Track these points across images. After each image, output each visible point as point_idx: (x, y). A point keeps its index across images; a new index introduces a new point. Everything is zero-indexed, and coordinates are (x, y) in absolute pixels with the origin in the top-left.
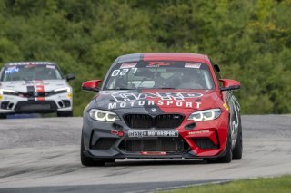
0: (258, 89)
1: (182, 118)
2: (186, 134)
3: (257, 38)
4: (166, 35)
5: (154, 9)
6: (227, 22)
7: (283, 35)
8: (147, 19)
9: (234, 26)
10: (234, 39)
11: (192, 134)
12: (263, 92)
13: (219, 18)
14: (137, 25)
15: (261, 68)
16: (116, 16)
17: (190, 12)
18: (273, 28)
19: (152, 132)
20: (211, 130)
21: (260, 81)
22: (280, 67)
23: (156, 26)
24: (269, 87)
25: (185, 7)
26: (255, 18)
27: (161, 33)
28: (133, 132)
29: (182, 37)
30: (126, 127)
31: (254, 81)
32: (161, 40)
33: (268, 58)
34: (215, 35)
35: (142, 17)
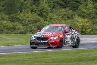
0: (29, 31)
1: (48, 38)
2: (49, 42)
3: (29, 21)
4: (11, 20)
5: (9, 15)
6: (23, 18)
7: (34, 21)
8: (8, 17)
9: (25, 19)
10: (25, 21)
11: (50, 42)
12: (30, 32)
13: (22, 17)
14: (6, 18)
15: (30, 27)
16: (2, 16)
17: (16, 16)
18: (32, 19)
19: (42, 41)
20: (55, 41)
21: (30, 29)
22: (34, 27)
23: (10, 18)
24: (32, 31)
25: (15, 15)
26: (28, 17)
27: (10, 19)
28: (38, 41)
29: (14, 21)
30: (37, 40)
31: (29, 29)
32: (10, 21)
33: (31, 25)
34: (21, 20)
35: (7, 16)
